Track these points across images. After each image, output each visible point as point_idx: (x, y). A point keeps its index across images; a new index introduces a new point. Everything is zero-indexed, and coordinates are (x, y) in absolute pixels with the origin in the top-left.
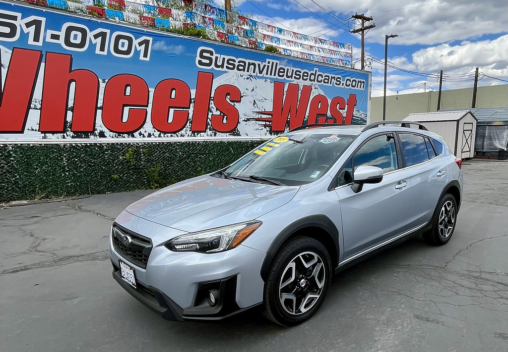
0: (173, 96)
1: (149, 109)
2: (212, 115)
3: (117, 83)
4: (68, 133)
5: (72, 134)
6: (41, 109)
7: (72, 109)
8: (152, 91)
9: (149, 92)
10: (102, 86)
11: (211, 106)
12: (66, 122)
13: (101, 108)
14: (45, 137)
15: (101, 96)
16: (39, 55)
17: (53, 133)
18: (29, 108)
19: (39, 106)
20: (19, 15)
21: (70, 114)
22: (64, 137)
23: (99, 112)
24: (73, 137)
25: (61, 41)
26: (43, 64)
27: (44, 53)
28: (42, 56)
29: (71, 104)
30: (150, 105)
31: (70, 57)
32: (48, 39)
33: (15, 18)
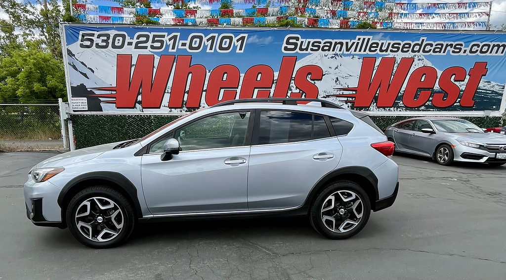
0: (259, 79)
1: (239, 90)
2: (292, 92)
3: (218, 72)
4: (184, 108)
5: (186, 109)
6: (170, 93)
7: (188, 93)
8: (242, 75)
9: (240, 76)
10: (208, 74)
11: (291, 85)
12: (183, 101)
13: (206, 91)
14: (171, 111)
15: (206, 83)
16: (174, 58)
17: (176, 108)
18: (165, 92)
19: (170, 91)
20: (166, 34)
21: (186, 95)
22: (181, 112)
23: (204, 93)
24: (186, 111)
25: (187, 47)
26: (175, 63)
27: (176, 56)
28: (175, 57)
29: (187, 89)
30: (240, 87)
31: (191, 57)
32: (180, 47)
33: (164, 36)
